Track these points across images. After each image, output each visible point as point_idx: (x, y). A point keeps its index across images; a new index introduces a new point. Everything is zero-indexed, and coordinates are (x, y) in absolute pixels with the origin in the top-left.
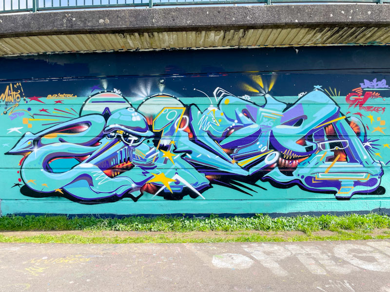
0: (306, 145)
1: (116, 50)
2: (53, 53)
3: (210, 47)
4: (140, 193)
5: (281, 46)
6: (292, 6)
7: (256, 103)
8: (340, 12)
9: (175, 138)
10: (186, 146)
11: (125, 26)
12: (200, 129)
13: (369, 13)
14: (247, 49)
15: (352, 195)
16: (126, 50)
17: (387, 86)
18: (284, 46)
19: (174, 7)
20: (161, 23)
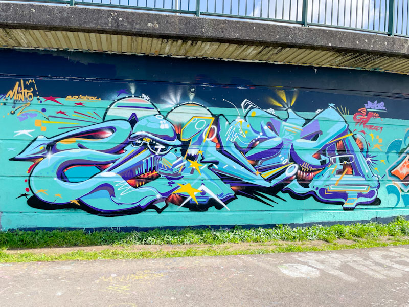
0: (320, 159)
1: (146, 54)
2: (75, 50)
3: (240, 59)
4: (165, 204)
5: (302, 65)
6: (327, 30)
7: (280, 117)
8: (364, 41)
9: (202, 147)
10: (213, 156)
11: (175, 33)
12: (227, 140)
13: (386, 43)
14: (273, 64)
15: (356, 206)
16: (158, 55)
17: (384, 108)
18: (305, 65)
19: (223, 19)
20: (211, 33)
